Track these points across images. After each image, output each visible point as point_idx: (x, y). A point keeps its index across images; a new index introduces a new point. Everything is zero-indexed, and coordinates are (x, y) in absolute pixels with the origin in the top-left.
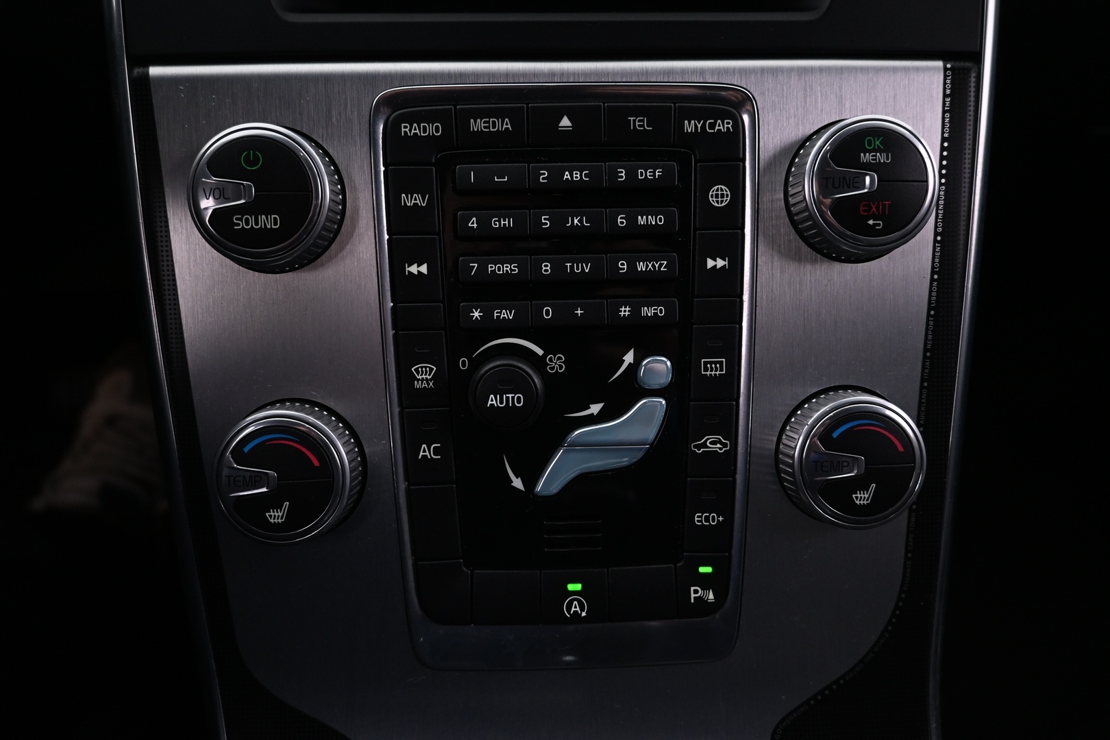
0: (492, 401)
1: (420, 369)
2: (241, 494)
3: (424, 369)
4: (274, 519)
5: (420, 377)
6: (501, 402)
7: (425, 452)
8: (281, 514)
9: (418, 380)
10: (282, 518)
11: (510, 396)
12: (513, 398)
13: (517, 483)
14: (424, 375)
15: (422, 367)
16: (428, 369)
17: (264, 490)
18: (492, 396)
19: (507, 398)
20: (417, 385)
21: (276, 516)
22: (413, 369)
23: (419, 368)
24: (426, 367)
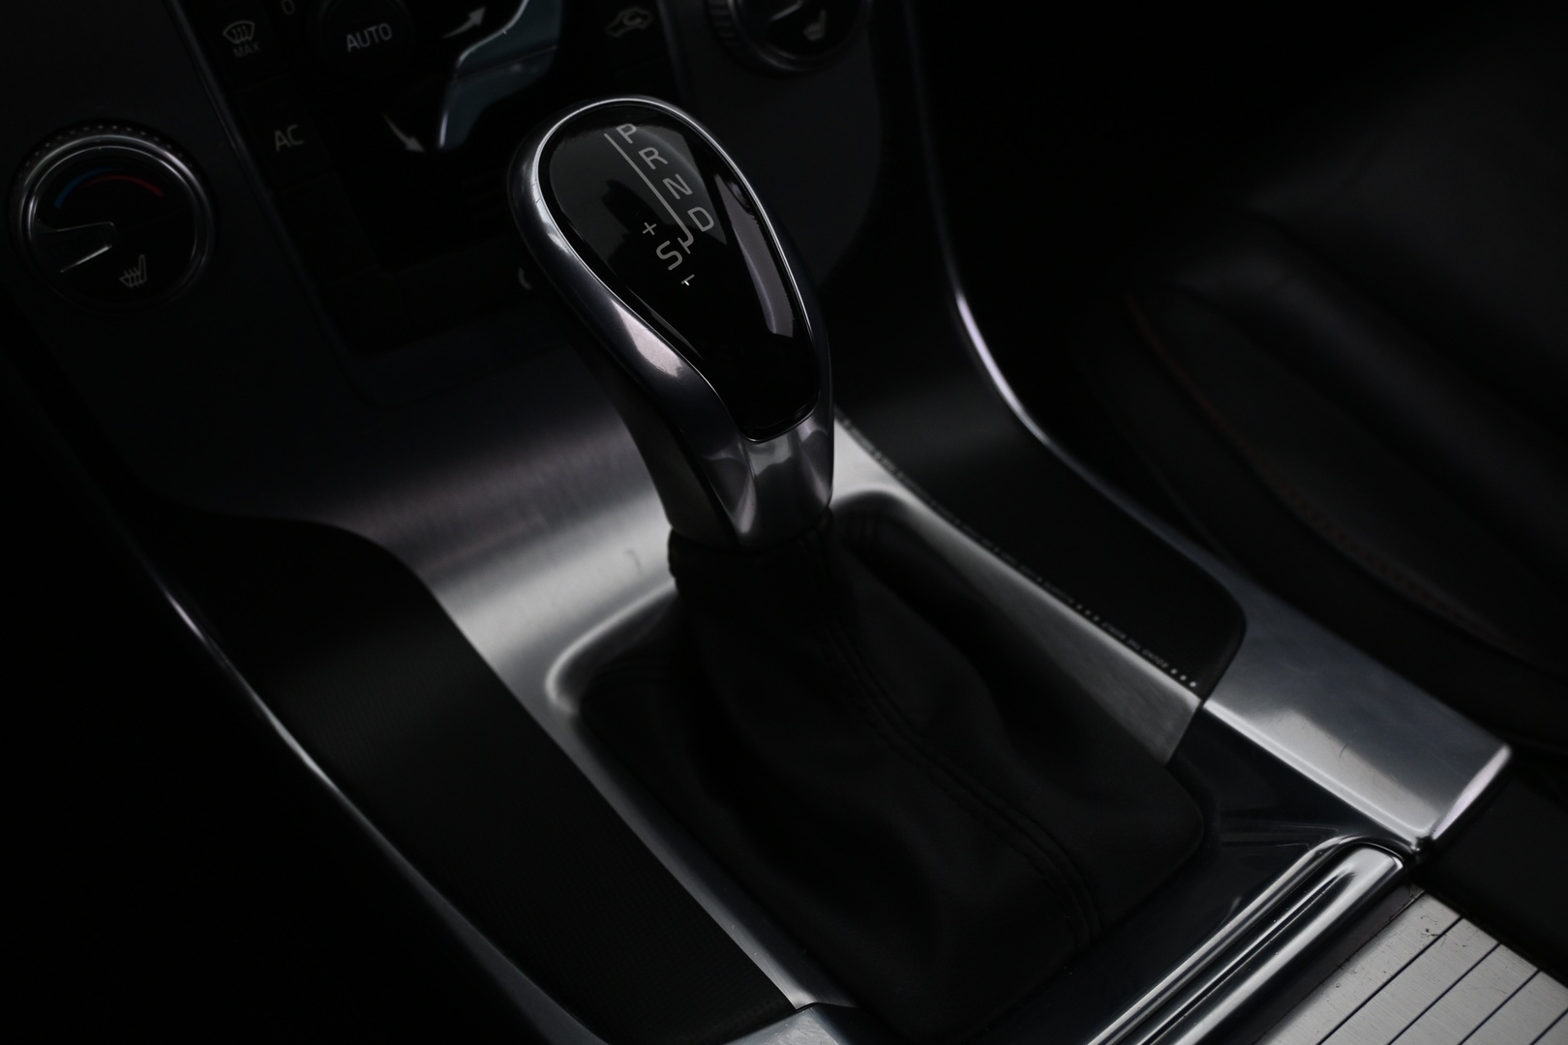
0: (353, 42)
1: (234, 31)
2: (82, 261)
3: (239, 29)
4: (133, 281)
5: (237, 42)
6: (364, 41)
7: (282, 140)
8: (139, 273)
9: (237, 46)
10: (142, 278)
11: (373, 29)
12: (377, 30)
13: (413, 144)
14: (241, 37)
15: (235, 27)
16: (244, 28)
17: (106, 249)
18: (350, 37)
19: (370, 33)
20: (238, 53)
21: (134, 277)
22: (225, 33)
23: (232, 29)
24: (240, 26)
